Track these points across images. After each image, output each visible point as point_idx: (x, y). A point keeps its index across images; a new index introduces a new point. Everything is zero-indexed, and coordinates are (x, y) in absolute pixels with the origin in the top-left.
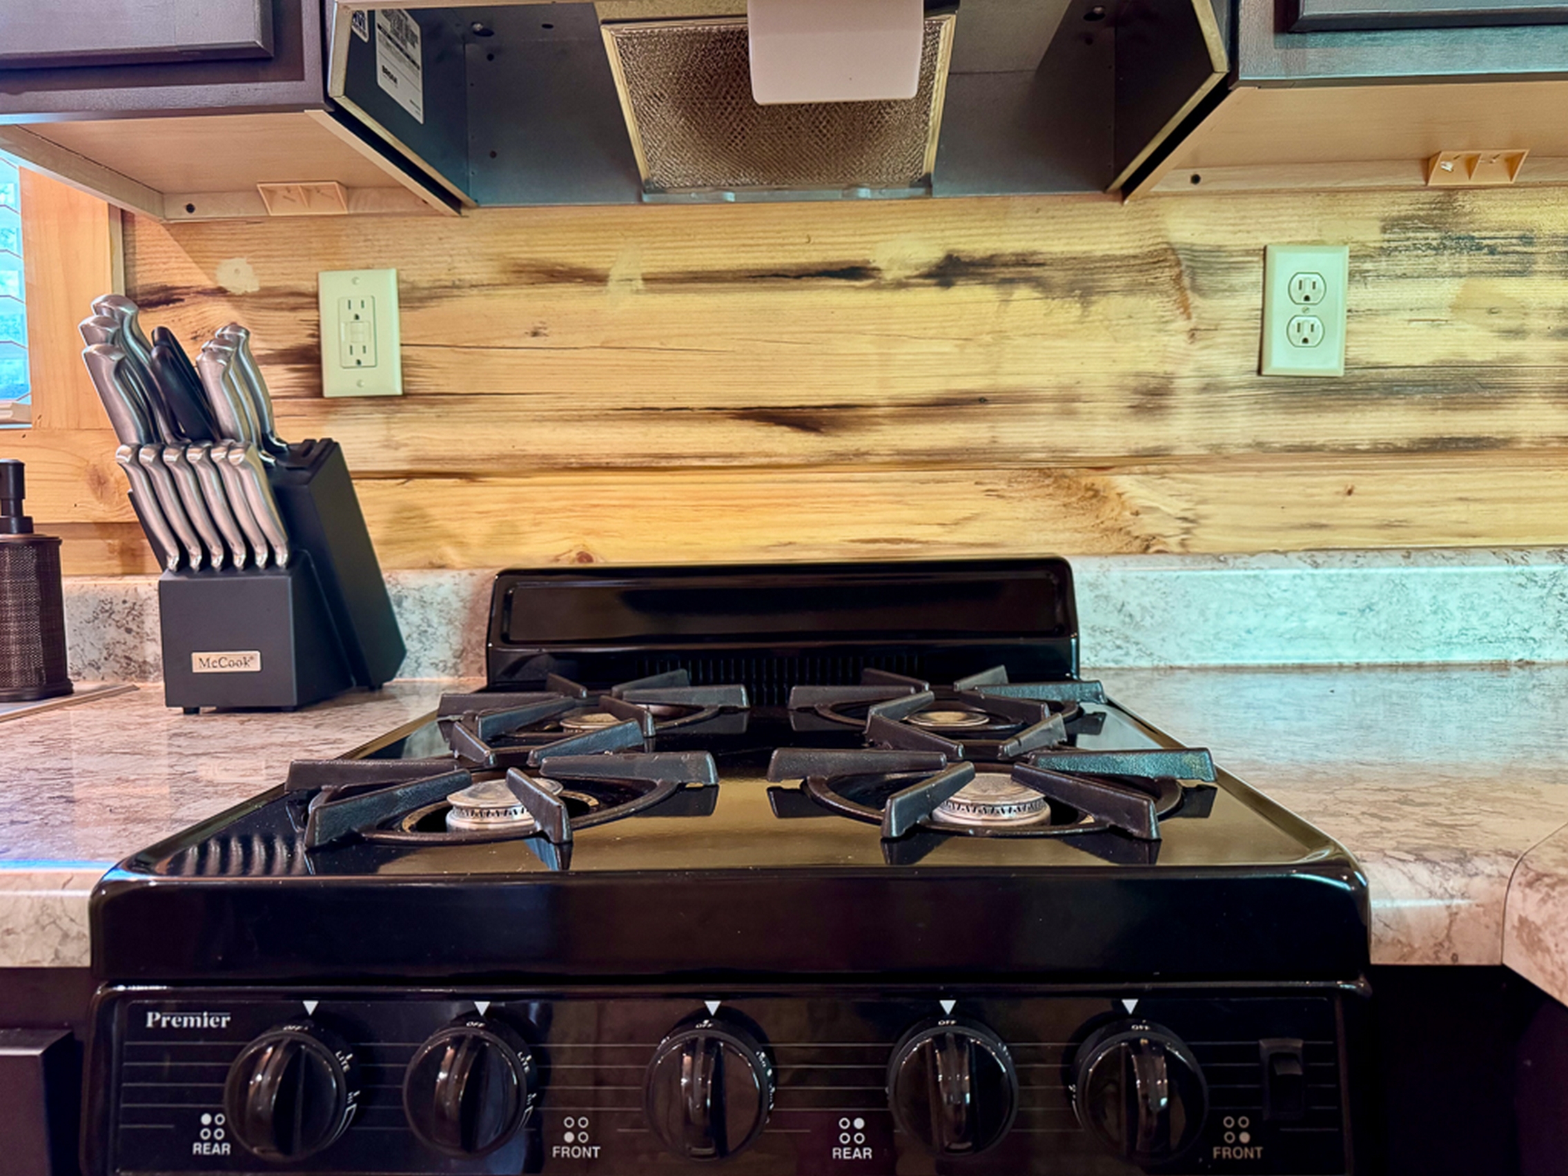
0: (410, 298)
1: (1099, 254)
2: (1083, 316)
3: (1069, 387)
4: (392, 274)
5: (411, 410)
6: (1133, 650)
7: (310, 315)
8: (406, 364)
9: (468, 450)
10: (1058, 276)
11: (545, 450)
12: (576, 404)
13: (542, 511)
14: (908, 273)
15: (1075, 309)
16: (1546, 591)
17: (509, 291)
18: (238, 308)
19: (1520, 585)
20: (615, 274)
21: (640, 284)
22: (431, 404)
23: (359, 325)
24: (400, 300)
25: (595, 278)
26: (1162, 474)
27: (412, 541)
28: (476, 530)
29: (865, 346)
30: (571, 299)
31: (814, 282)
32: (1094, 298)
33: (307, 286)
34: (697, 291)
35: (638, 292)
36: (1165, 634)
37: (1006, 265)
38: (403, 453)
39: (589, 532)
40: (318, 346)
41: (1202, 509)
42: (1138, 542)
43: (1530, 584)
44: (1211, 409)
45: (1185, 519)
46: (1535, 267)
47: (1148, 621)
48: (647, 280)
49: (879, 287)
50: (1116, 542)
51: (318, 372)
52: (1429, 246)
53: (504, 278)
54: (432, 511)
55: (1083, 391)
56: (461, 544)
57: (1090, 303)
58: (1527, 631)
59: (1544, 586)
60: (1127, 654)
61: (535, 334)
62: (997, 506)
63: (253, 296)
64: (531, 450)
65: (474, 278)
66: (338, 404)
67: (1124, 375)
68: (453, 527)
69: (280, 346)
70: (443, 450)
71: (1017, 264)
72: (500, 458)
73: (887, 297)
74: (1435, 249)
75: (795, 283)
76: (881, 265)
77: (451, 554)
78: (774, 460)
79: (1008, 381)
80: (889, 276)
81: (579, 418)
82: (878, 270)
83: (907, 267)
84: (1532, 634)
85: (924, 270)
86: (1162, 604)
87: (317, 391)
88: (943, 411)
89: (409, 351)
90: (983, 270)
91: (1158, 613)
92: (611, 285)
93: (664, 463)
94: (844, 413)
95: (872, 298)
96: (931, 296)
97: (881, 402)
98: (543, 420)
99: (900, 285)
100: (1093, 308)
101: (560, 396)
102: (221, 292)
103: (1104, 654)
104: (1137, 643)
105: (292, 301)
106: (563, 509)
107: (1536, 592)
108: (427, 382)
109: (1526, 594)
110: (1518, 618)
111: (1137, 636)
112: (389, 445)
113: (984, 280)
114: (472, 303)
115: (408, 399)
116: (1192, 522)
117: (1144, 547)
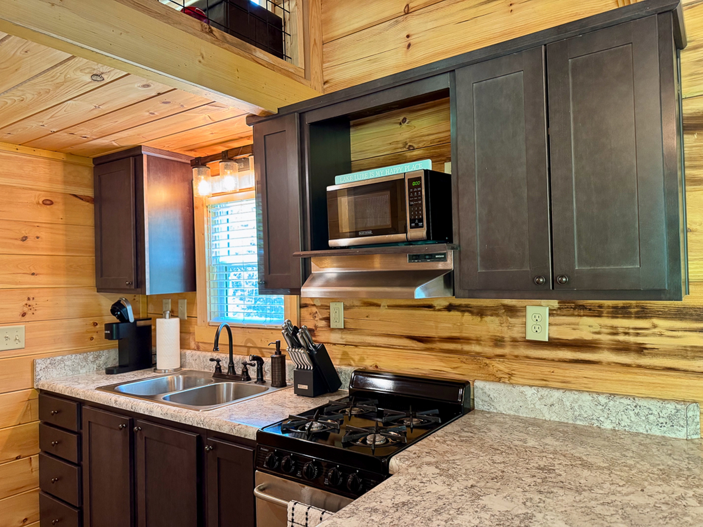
0: (346, 308)
1: (484, 306)
2: (481, 320)
3: (479, 337)
4: (342, 303)
5: (345, 331)
6: (492, 407)
7: (328, 311)
8: (345, 322)
9: (355, 341)
10: (475, 311)
11: (369, 342)
12: (375, 332)
13: (368, 355)
14: (441, 307)
15: (479, 319)
16: (603, 407)
17: (362, 308)
18: (317, 308)
19: (596, 405)
20: (382, 305)
21: (387, 307)
22: (349, 330)
23: (336, 314)
24: (344, 308)
25: (378, 306)
26: (503, 362)
27: (346, 359)
28: (357, 358)
29: (432, 324)
30: (374, 310)
31: (421, 308)
32: (484, 316)
33: (328, 305)
34: (398, 309)
35: (386, 309)
36: (500, 404)
37: (463, 307)
38: (344, 340)
39: (377, 361)
40: (330, 317)
41: (513, 372)
42: (497, 379)
43: (599, 405)
44: (514, 347)
45: (509, 374)
46: (603, 315)
47: (495, 400)
48: (388, 306)
49: (435, 310)
50: (492, 378)
51: (330, 322)
52: (572, 308)
53: (362, 305)
54: (349, 353)
55: (482, 339)
56: (354, 361)
57: (483, 318)
58: (599, 418)
59: (603, 406)
60: (491, 408)
61: (367, 317)
62: (464, 366)
63: (320, 306)
64: (367, 341)
65: (357, 305)
66: (333, 329)
67: (491, 336)
68: (353, 356)
69: (324, 317)
70: (351, 340)
71: (465, 307)
72: (361, 343)
73: (437, 313)
74: (573, 308)
75: (417, 308)
76: (435, 305)
77: (352, 363)
78: (414, 348)
79: (464, 335)
80: (437, 308)
81: (375, 335)
82: (435, 306)
83: (441, 306)
84: (600, 419)
85: (444, 307)
86: (499, 396)
87: (329, 326)
88: (450, 340)
89: (345, 319)
90: (458, 308)
91: (498, 399)
92: (381, 307)
93: (392, 347)
94: (429, 339)
95: (433, 313)
96: (446, 313)
97: (436, 337)
98: (369, 335)
99: (439, 310)
100: (483, 319)
101: (372, 330)
102: (314, 305)
103: (485, 407)
104: (493, 405)
105: (326, 308)
106: (372, 355)
107: (601, 407)
108: (348, 326)
109: (598, 407)
110: (596, 414)
111: (493, 404)
112: (342, 338)
113: (458, 310)
114: (356, 310)
115: (345, 329)
116: (511, 375)
117: (499, 380)
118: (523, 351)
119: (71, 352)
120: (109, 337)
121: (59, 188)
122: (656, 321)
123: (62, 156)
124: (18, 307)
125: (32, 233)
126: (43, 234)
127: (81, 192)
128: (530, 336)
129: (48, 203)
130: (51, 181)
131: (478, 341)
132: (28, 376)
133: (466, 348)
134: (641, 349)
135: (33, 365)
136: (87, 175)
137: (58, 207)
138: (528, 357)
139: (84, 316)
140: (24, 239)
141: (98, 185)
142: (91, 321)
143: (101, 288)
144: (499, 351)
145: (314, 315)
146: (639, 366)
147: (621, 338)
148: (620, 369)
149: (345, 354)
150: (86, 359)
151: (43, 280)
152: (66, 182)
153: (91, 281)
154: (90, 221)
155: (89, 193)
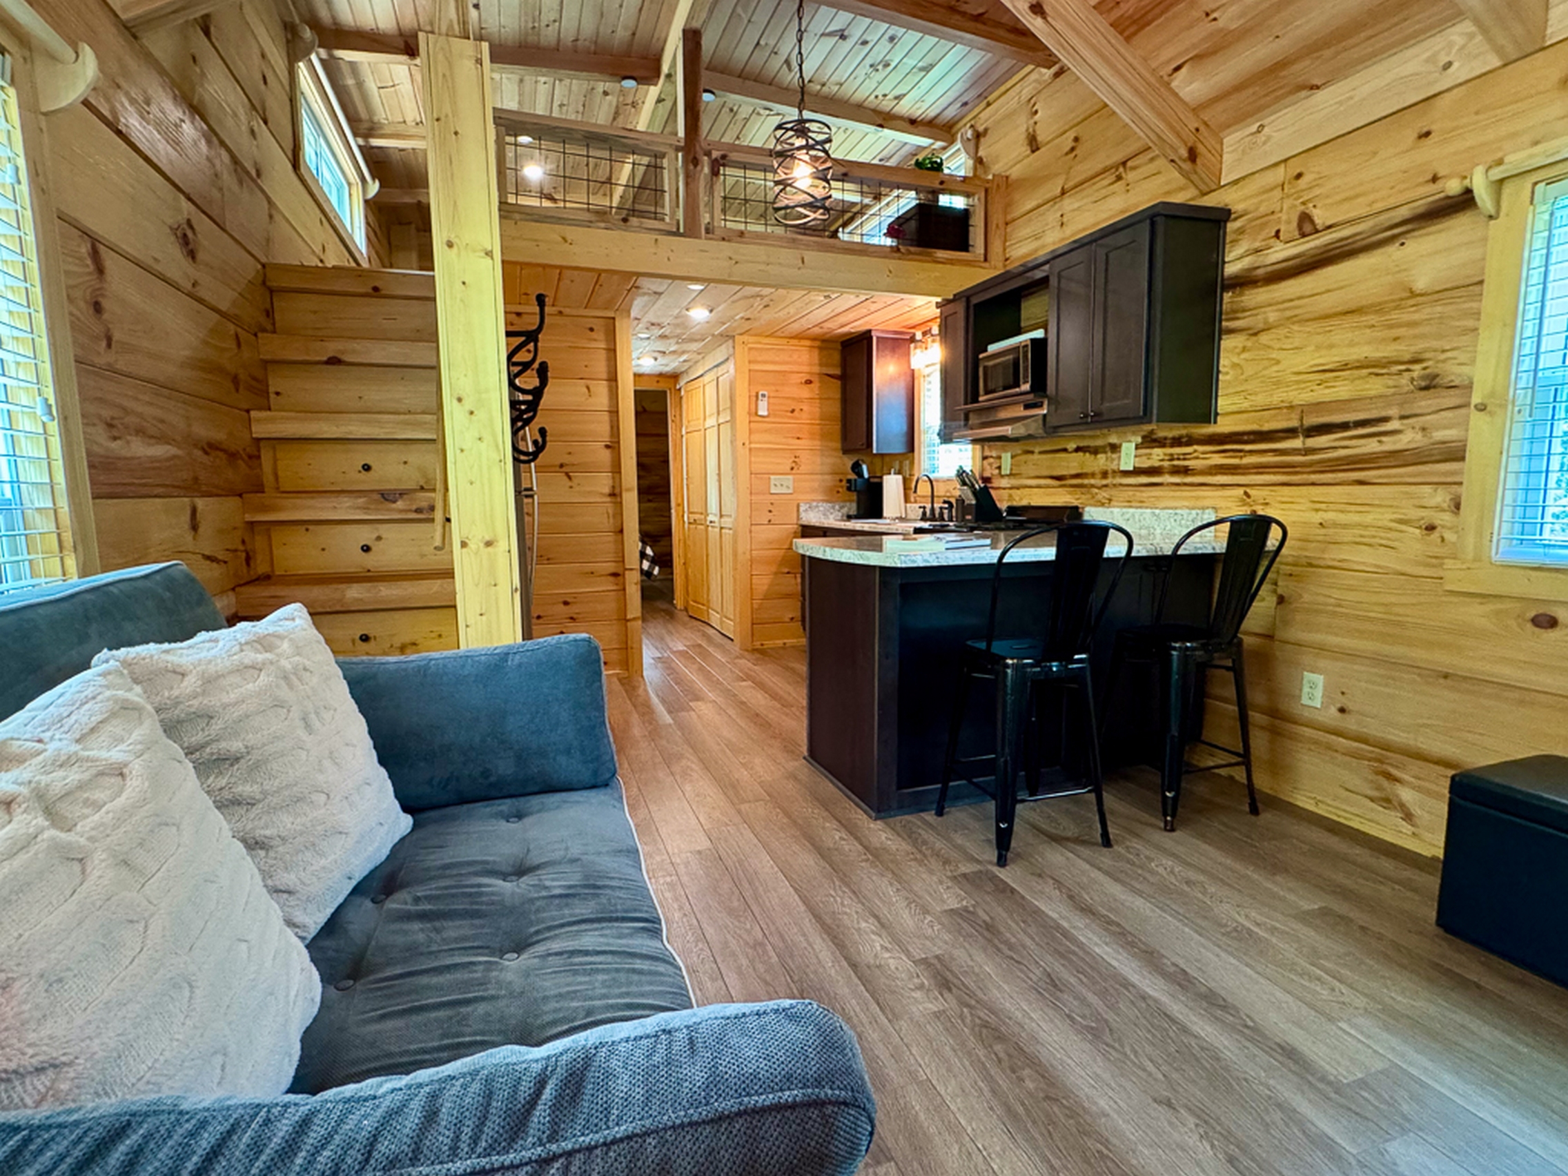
0: (1012, 457)
1: (1097, 445)
2: (1095, 458)
3: (1093, 472)
5: (1009, 477)
7: (1001, 460)
8: (1011, 469)
9: (1016, 484)
10: (1092, 450)
11: (1026, 484)
12: (1029, 476)
13: (1025, 495)
15: (1094, 456)
17: (1023, 455)
18: (993, 459)
20: (1035, 451)
21: (1038, 454)
22: (1013, 476)
26: (1107, 490)
28: (1017, 498)
29: (1066, 464)
32: (1097, 454)
33: (1001, 455)
38: (1007, 484)
39: (1030, 499)
40: (1001, 466)
41: (1112, 498)
42: (1101, 502)
44: (1114, 477)
46: (1166, 444)
49: (1068, 453)
50: (1096, 503)
51: (1001, 470)
52: (1148, 442)
53: (1022, 453)
54: (1008, 494)
55: (1095, 473)
56: (1012, 500)
61: (1025, 463)
62: (1080, 495)
63: (996, 457)
64: (1024, 484)
65: (1019, 453)
66: (1001, 477)
67: (1101, 470)
68: (1015, 498)
69: (997, 466)
71: (1086, 448)
72: (1021, 485)
73: (1069, 455)
76: (1069, 449)
77: (1015, 503)
78: (1054, 486)
79: (1085, 471)
81: (1030, 478)
83: (1072, 449)
85: (1074, 449)
87: (1001, 473)
90: (1082, 449)
93: (1042, 486)
94: (1064, 477)
96: (1075, 454)
97: (1068, 475)
98: (1026, 478)
99: (1071, 452)
100: (1097, 456)
101: (1027, 474)
102: (992, 456)
105: (999, 458)
106: (1027, 495)
108: (1013, 472)
113: (1082, 451)
114: (1019, 457)
115: (1011, 475)
116: (1110, 500)
117: (1103, 505)
118: (1119, 480)
119: (823, 501)
120: (849, 489)
121: (816, 369)
122: (1196, 447)
123: (817, 343)
124: (788, 463)
125: (797, 407)
126: (805, 408)
127: (831, 372)
128: (1122, 468)
129: (809, 382)
130: (810, 365)
131: (1093, 475)
132: (795, 515)
133: (1086, 481)
134: (1186, 471)
135: (798, 506)
136: (836, 357)
137: (816, 386)
138: (1121, 485)
139: (833, 473)
140: (793, 411)
141: (844, 364)
142: (838, 478)
143: (846, 451)
144: (1104, 482)
145: (990, 464)
146: (1185, 484)
147: (1176, 463)
148: (1174, 488)
149: (1010, 496)
150: (833, 508)
151: (804, 443)
152: (821, 365)
153: (839, 445)
154: (838, 396)
155: (838, 372)
